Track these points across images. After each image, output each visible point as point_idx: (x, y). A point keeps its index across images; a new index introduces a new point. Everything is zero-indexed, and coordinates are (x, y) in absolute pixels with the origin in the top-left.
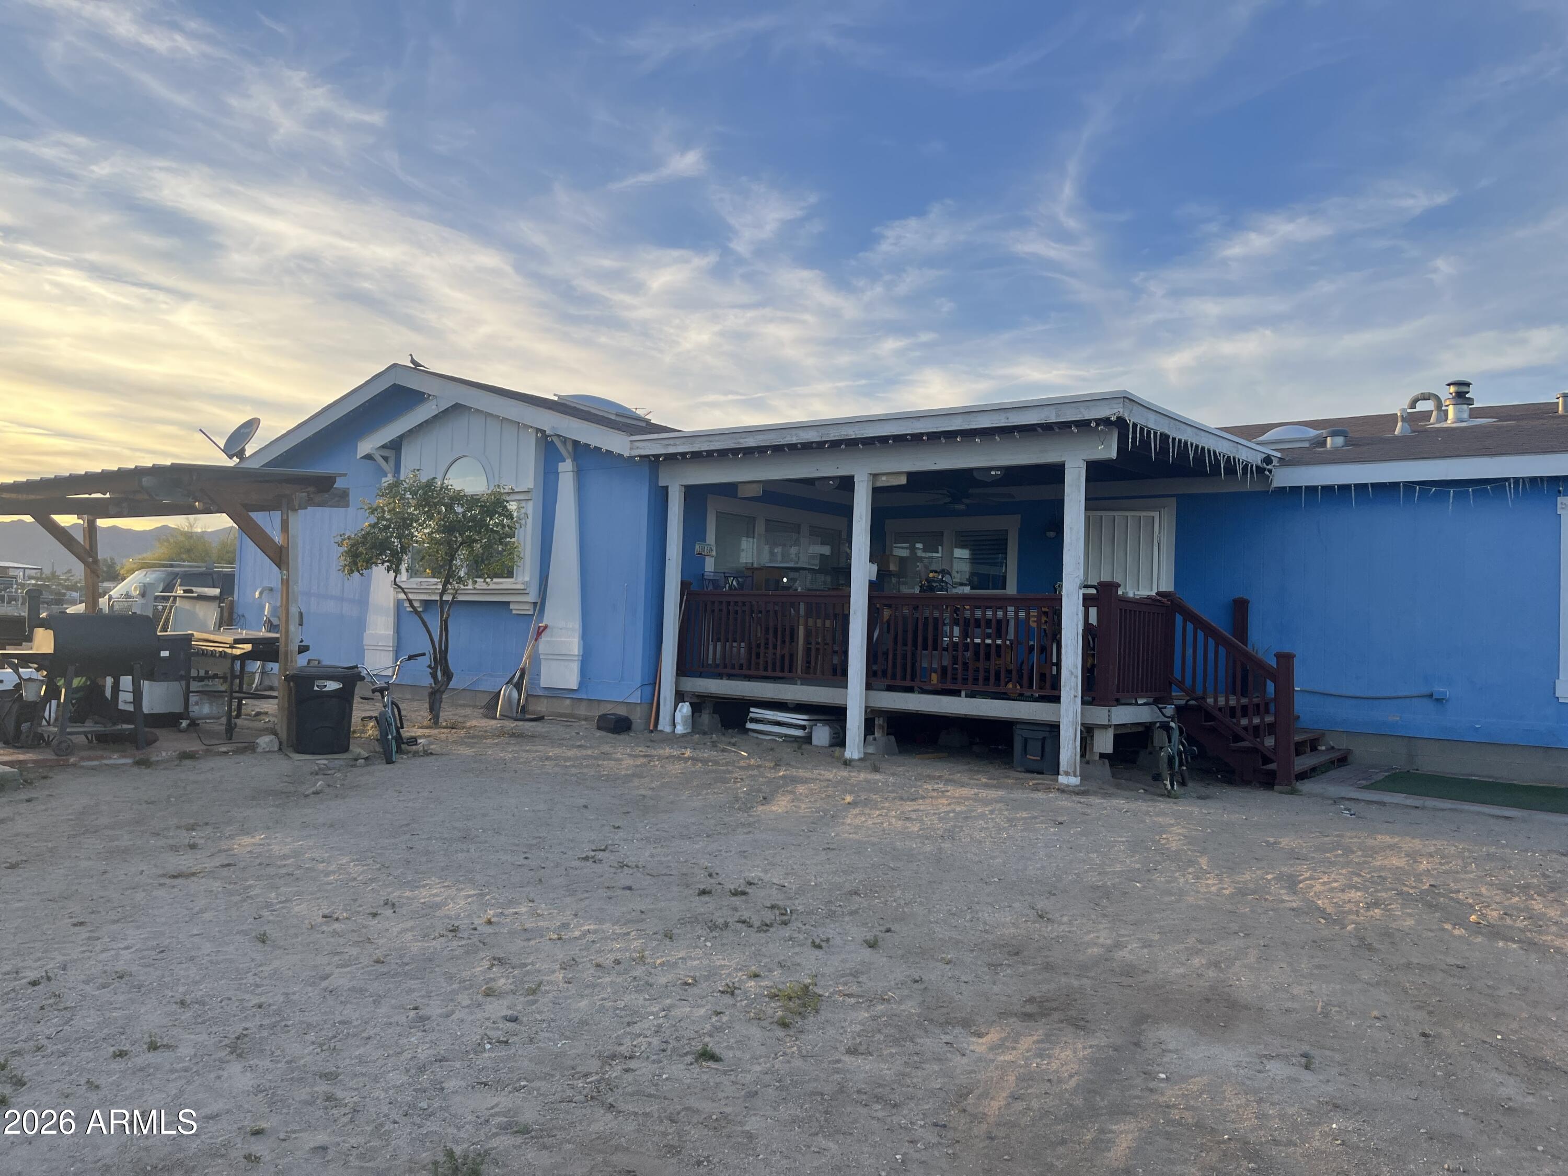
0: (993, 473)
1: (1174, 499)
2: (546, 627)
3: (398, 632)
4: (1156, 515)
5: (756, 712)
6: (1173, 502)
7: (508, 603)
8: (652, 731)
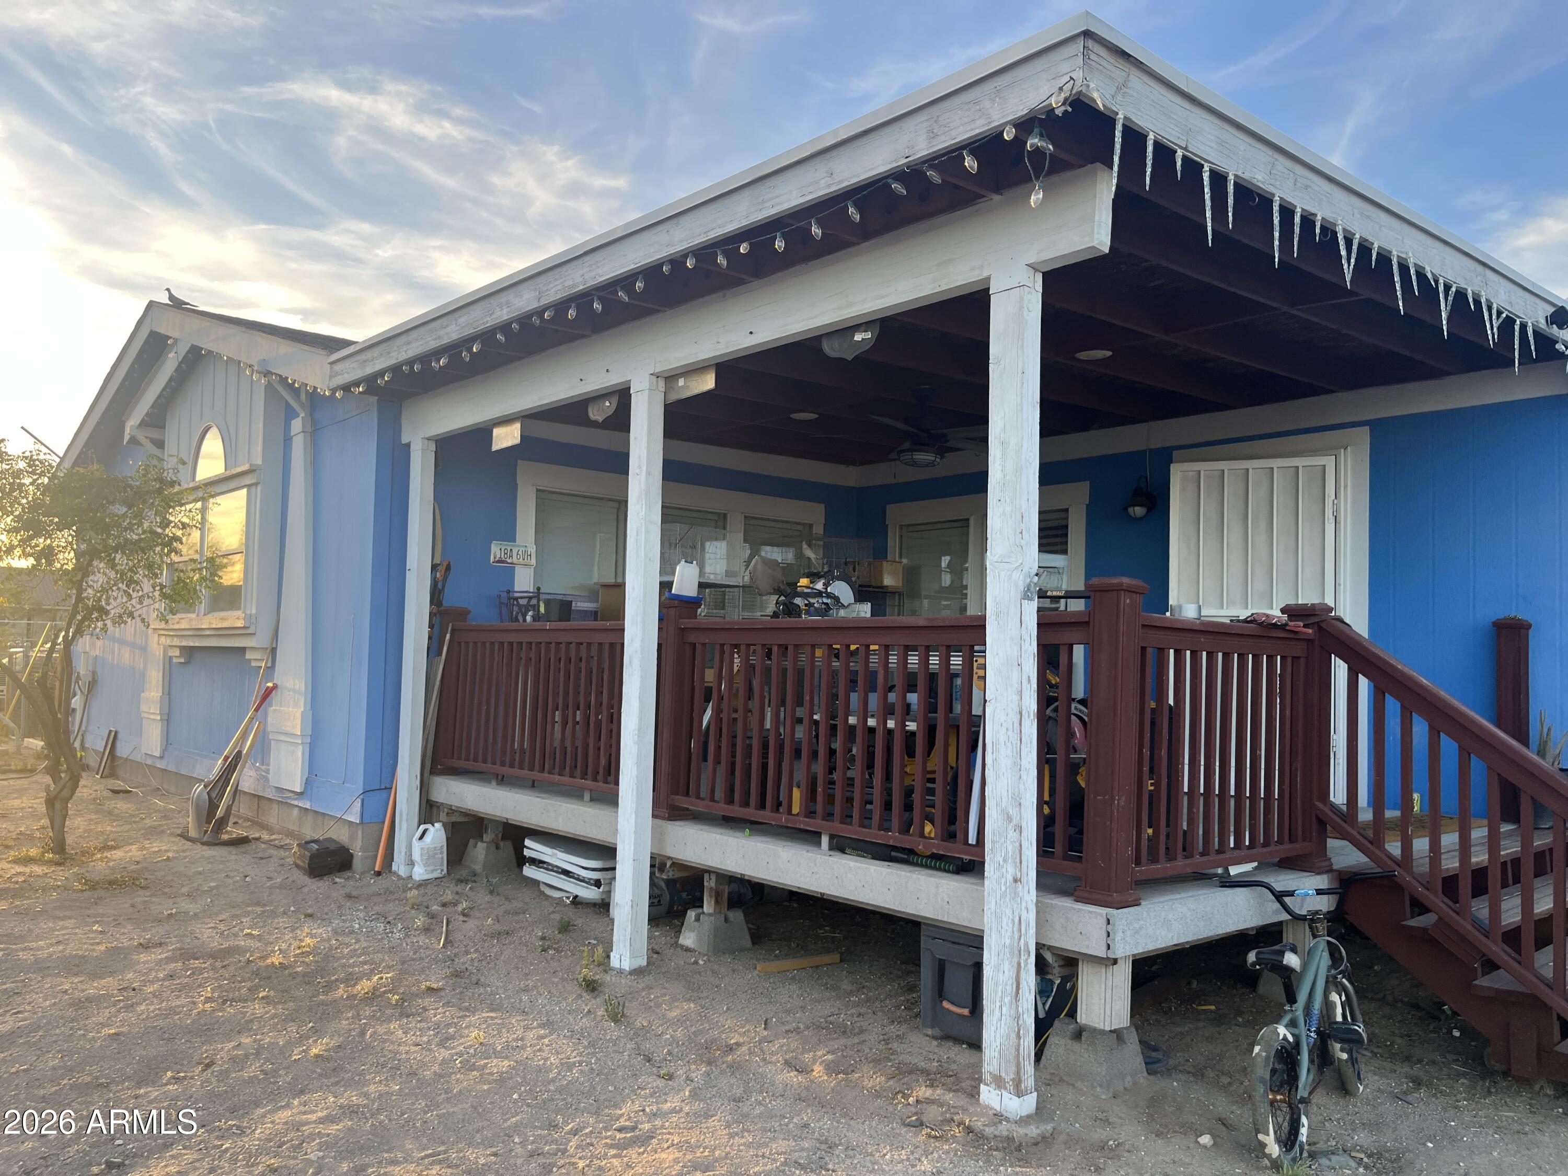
0: (858, 337)
1: (1367, 429)
2: (275, 687)
3: (169, 694)
4: (1329, 462)
5: (533, 848)
6: (1363, 435)
7: (243, 650)
8: (379, 874)
